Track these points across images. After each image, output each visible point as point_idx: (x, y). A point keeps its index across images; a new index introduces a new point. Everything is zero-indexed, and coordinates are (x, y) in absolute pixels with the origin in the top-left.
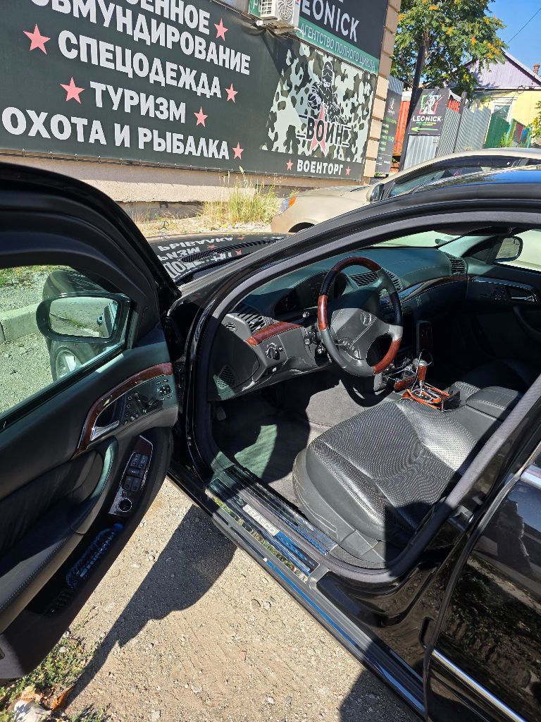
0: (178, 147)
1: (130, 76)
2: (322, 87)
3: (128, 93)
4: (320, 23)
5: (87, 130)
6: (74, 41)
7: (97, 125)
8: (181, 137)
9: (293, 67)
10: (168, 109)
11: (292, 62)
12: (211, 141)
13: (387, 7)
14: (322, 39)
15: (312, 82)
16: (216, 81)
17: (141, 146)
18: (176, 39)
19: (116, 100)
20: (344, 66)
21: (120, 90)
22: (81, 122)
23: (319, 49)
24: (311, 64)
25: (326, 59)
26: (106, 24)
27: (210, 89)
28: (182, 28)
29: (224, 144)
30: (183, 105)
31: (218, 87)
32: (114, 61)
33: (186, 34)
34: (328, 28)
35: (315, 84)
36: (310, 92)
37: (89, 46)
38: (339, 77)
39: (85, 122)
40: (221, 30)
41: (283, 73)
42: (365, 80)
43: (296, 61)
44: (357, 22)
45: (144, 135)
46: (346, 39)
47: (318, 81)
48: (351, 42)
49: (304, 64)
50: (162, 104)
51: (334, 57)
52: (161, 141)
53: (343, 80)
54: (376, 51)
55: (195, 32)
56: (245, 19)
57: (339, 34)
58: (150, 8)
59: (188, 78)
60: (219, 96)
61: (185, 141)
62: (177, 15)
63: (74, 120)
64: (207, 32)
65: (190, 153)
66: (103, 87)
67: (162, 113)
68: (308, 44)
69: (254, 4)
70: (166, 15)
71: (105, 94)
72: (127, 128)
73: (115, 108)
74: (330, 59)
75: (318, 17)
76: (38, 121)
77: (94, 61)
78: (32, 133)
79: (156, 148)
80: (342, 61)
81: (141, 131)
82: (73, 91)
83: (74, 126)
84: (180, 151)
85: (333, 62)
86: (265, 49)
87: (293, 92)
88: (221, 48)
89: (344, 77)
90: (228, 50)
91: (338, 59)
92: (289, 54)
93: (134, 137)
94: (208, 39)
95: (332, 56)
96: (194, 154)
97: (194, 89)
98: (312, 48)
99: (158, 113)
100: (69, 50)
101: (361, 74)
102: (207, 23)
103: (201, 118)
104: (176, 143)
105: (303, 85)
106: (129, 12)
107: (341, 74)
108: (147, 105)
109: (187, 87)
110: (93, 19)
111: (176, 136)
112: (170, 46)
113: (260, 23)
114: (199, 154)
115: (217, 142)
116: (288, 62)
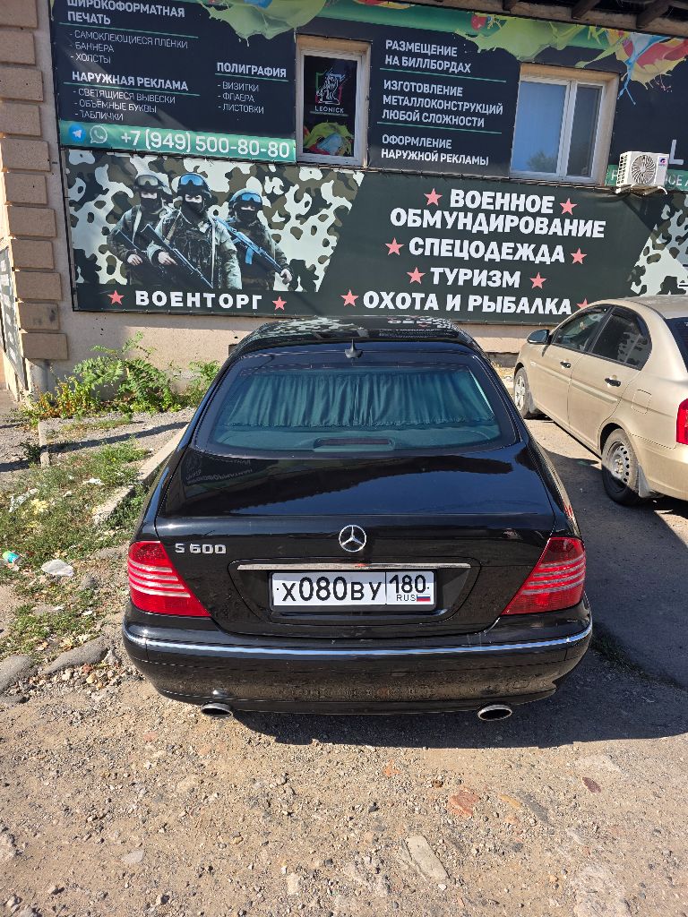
0: (509, 308)
1: (467, 258)
3: (462, 271)
5: (423, 301)
6: (421, 242)
7: (432, 297)
8: (513, 299)
9: (674, 219)
10: (501, 278)
11: (671, 214)
12: (549, 300)
16: (559, 249)
17: (470, 309)
18: (515, 224)
19: (451, 278)
21: (456, 271)
22: (418, 296)
26: (449, 227)
27: (551, 256)
28: (523, 214)
29: (566, 302)
30: (518, 274)
31: (562, 254)
32: (452, 251)
33: (525, 219)
37: (432, 244)
39: (423, 295)
40: (568, 207)
41: (656, 228)
43: (679, 213)
45: (474, 301)
50: (495, 275)
52: (492, 304)
55: (536, 215)
56: (602, 192)
58: (491, 207)
59: (525, 252)
60: (562, 260)
61: (517, 303)
62: (518, 206)
63: (414, 295)
64: (550, 211)
65: (523, 311)
66: (441, 270)
67: (494, 282)
70: (506, 208)
71: (443, 276)
72: (458, 297)
73: (450, 283)
76: (387, 298)
77: (436, 253)
78: (382, 306)
79: (485, 309)
81: (472, 298)
82: (416, 276)
83: (414, 300)
84: (512, 311)
86: (628, 211)
87: (673, 243)
88: (568, 221)
90: (576, 221)
92: (667, 208)
93: (464, 303)
94: (551, 218)
96: (527, 312)
97: (532, 258)
99: (490, 284)
100: (416, 249)
102: (551, 205)
103: (538, 282)
104: (506, 304)
106: (470, 215)
108: (480, 278)
109: (524, 259)
110: (438, 226)
111: (507, 299)
112: (507, 230)
113: (618, 191)
114: (533, 312)
115: (556, 300)
116: (664, 216)
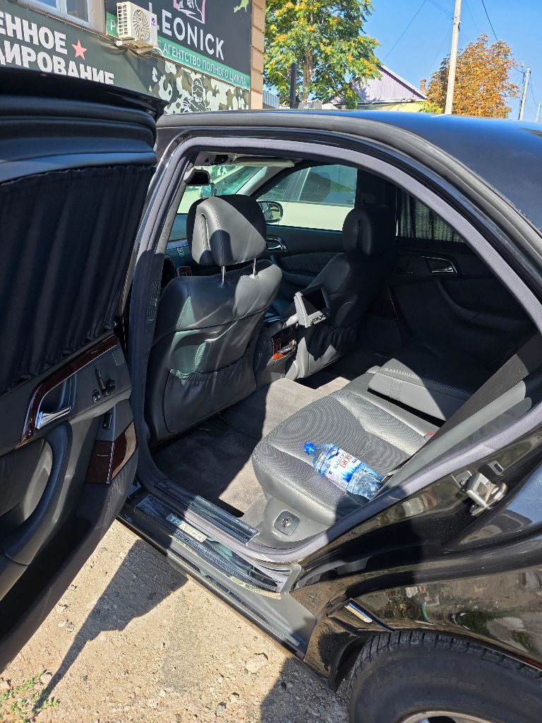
2: (194, 101)
4: (183, 43)
9: (161, 83)
11: (159, 78)
13: (251, 28)
14: (188, 58)
15: (183, 98)
18: (33, 59)
20: (214, 83)
23: (185, 67)
24: (179, 80)
25: (193, 76)
28: (38, 48)
33: (42, 55)
34: (192, 47)
35: (186, 99)
36: (182, 107)
38: (210, 93)
40: (80, 50)
41: (150, 89)
42: (238, 95)
43: (163, 78)
44: (222, 42)
46: (213, 57)
47: (189, 97)
48: (219, 60)
49: (171, 80)
51: (203, 74)
53: (214, 94)
54: (246, 68)
55: (52, 52)
56: (105, 40)
57: (205, 53)
62: (31, 37)
64: (65, 52)
68: (174, 63)
69: (112, 26)
70: (19, 37)
74: (199, 76)
75: (181, 38)
80: (212, 77)
85: (202, 79)
86: (129, 68)
88: (82, 66)
89: (215, 93)
90: (89, 68)
91: (207, 76)
92: (155, 72)
94: (67, 59)
95: (200, 73)
98: (178, 66)
101: (233, 90)
102: (63, 44)
105: (173, 100)
107: (211, 89)
112: (26, 65)
113: (119, 43)
116: (155, 80)
